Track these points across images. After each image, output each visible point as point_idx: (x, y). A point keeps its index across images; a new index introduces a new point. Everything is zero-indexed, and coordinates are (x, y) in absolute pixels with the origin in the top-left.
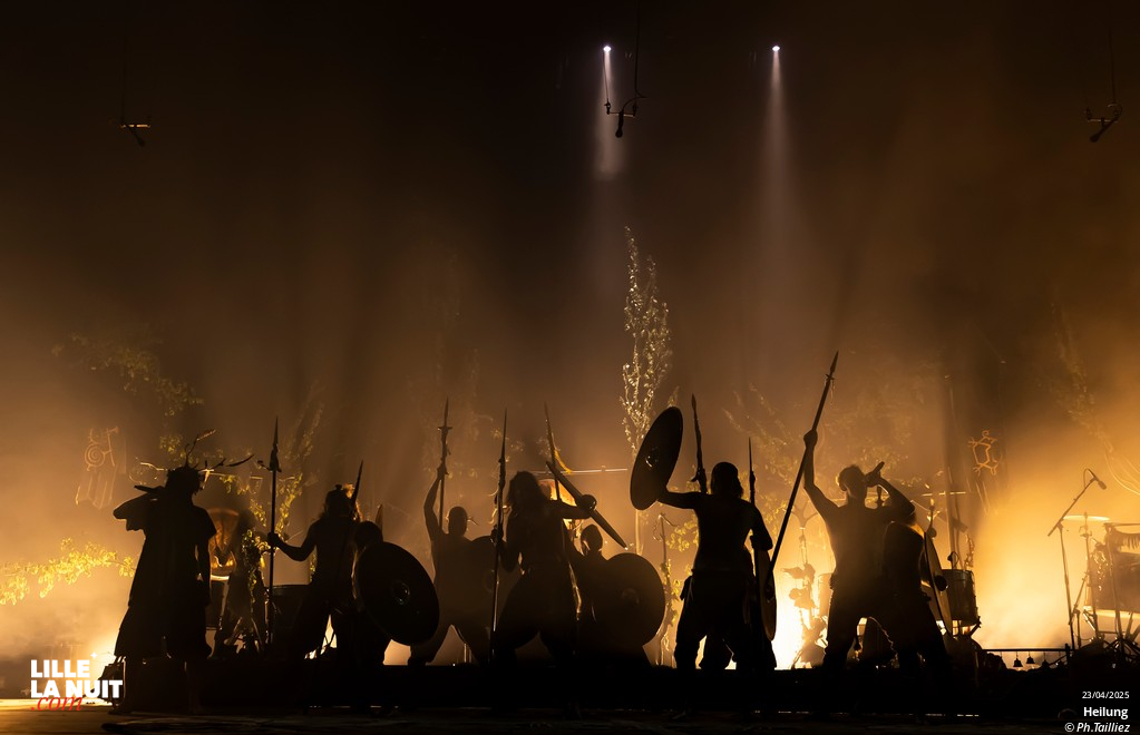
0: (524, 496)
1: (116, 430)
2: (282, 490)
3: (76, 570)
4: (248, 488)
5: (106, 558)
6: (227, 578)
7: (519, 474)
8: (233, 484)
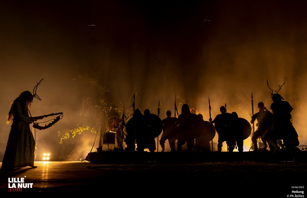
0: (185, 108)
1: (89, 98)
2: (129, 111)
3: (81, 131)
4: (120, 111)
5: (88, 128)
6: (116, 132)
7: (184, 105)
8: (117, 110)
